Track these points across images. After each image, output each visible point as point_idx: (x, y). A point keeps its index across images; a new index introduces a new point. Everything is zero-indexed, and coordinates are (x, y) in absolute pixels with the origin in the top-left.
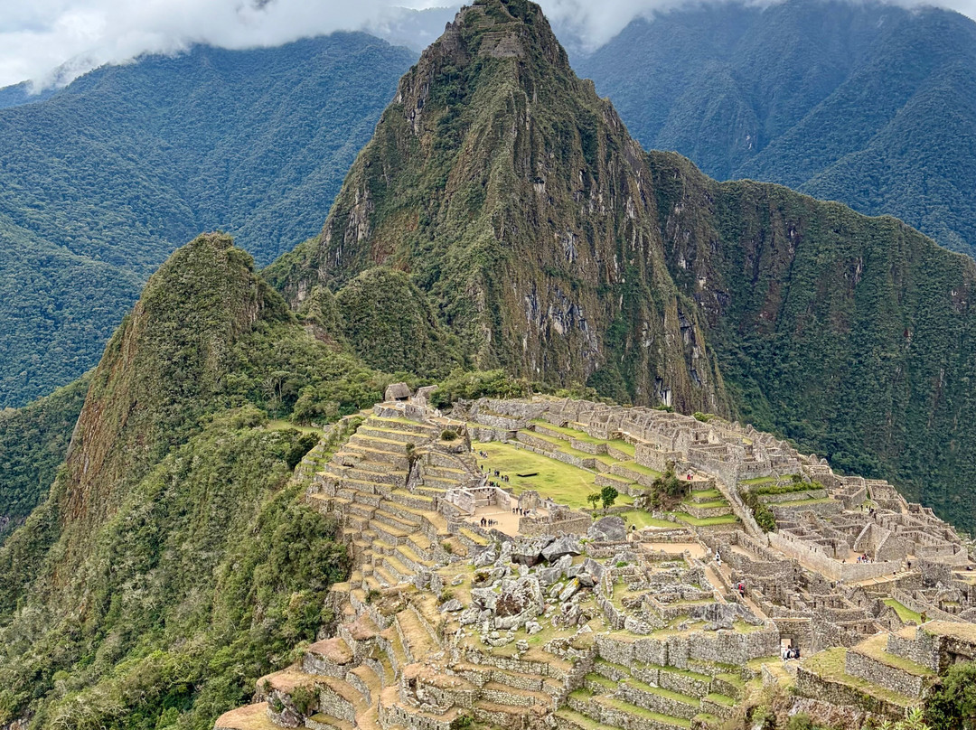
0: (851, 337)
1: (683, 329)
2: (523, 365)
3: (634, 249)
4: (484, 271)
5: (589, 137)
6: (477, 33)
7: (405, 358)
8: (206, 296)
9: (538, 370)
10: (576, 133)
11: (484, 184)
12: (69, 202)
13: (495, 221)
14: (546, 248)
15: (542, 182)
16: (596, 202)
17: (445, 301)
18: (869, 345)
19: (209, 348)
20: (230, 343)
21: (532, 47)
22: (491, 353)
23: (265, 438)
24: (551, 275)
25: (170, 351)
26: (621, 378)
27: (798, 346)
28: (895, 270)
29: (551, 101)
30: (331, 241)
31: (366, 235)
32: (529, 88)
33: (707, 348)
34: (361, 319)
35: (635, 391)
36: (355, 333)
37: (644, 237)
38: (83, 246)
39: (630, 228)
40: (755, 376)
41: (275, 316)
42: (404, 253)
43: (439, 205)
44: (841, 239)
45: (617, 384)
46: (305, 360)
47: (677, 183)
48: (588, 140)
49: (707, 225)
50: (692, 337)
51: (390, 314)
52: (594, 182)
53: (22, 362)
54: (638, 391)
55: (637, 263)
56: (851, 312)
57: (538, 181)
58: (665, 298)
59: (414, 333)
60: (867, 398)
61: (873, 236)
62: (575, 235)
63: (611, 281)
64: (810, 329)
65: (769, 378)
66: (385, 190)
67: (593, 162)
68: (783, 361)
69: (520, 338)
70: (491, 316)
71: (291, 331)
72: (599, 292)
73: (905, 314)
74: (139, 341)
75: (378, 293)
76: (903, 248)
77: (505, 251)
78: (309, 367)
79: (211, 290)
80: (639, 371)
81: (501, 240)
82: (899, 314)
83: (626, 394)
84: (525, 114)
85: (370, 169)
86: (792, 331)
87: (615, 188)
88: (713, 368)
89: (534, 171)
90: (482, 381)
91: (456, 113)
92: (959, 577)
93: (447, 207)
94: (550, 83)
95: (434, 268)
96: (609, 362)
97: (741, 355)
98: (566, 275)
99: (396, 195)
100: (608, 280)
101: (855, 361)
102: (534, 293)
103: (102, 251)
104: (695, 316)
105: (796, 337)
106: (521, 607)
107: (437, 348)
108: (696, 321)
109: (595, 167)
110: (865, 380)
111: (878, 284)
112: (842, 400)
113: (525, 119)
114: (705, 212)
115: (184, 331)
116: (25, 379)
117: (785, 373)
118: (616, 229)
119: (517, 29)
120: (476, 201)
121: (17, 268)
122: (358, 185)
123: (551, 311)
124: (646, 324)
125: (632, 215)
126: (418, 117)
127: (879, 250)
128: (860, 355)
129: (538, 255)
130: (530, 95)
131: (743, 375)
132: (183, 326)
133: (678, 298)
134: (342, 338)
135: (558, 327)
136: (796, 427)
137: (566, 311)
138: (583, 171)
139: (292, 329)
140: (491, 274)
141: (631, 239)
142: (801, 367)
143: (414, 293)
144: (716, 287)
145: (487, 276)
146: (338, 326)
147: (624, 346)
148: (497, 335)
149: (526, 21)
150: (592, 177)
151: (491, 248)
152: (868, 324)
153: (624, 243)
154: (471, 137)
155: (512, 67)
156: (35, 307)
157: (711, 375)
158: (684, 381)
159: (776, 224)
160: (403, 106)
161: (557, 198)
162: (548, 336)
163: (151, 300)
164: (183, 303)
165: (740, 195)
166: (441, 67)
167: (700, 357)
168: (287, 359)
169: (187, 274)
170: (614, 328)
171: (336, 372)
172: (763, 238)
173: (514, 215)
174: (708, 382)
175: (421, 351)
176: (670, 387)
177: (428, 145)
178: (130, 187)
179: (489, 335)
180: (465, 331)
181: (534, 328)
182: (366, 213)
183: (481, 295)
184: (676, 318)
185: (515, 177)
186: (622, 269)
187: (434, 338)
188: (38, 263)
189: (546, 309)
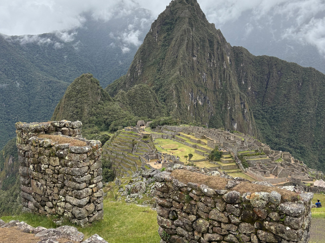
0: (298, 106)
1: (241, 103)
2: (188, 115)
3: (226, 78)
4: (175, 85)
5: (211, 42)
6: (176, 9)
7: (148, 112)
8: (84, 93)
9: (193, 116)
10: (207, 41)
11: (177, 57)
12: (57, 64)
13: (180, 69)
14: (197, 78)
15: (195, 57)
16: (213, 63)
17: (163, 95)
18: (303, 109)
19: (84, 109)
20: (91, 108)
21: (193, 13)
22: (177, 111)
23: (97, 137)
24: (198, 86)
25: (73, 110)
26: (221, 119)
27: (280, 109)
28: (312, 84)
29: (199, 31)
30: (130, 76)
31: (141, 74)
32: (192, 26)
33: (249, 110)
34: (134, 100)
35: (225, 123)
36: (132, 105)
37: (229, 74)
38: (61, 77)
39: (224, 71)
40: (266, 118)
41: (106, 99)
42: (152, 80)
43: (163, 64)
44: (295, 74)
45: (219, 121)
46: (114, 113)
47: (242, 56)
48: (211, 43)
49: (251, 70)
50: (244, 106)
51: (143, 99)
52: (213, 56)
53: (42, 113)
54: (226, 123)
55: (227, 82)
56: (297, 98)
57: (194, 56)
58: (235, 93)
59: (151, 105)
60: (302, 125)
61: (305, 73)
62: (206, 73)
63: (218, 88)
64: (284, 103)
65: (271, 119)
66: (147, 60)
67: (213, 50)
68: (275, 113)
69: (187, 106)
70: (177, 99)
71: (110, 104)
72: (214, 92)
73: (315, 99)
74: (64, 107)
75: (140, 92)
76: (315, 77)
77: (182, 79)
78: (115, 115)
79: (85, 91)
80: (226, 117)
81: (181, 75)
82: (313, 98)
83: (222, 124)
84: (190, 35)
85: (142, 53)
86: (278, 104)
87: (220, 58)
88: (251, 116)
89: (193, 53)
90: (165, 120)
91: (169, 35)
92: (304, 183)
93: (165, 65)
94: (199, 25)
95: (161, 84)
96: (217, 114)
97: (262, 112)
98: (203, 86)
99: (150, 61)
100: (217, 88)
101: (298, 114)
102: (192, 92)
103: (67, 79)
104: (245, 99)
105: (279, 106)
106: (138, 191)
107: (158, 109)
108: (246, 101)
109: (213, 52)
110: (302, 120)
111: (307, 89)
112: (294, 126)
113: (190, 37)
114: (251, 66)
115: (77, 104)
116: (43, 118)
117: (276, 117)
118: (220, 71)
119: (188, 7)
120: (174, 63)
121: (41, 84)
122: (138, 58)
123: (198, 98)
124: (229, 102)
125: (225, 67)
126: (157, 36)
127: (308, 78)
128: (300, 112)
129: (194, 80)
130: (192, 29)
131: (262, 118)
132: (77, 102)
133: (240, 93)
134: (128, 106)
135: (200, 103)
136: (279, 135)
137: (203, 98)
138: (209, 53)
139: (111, 103)
140: (178, 86)
141: (225, 75)
142: (281, 116)
143: (152, 92)
144: (254, 90)
145: (176, 86)
146: (126, 102)
147: (222, 109)
148: (179, 105)
149: (192, 5)
150: (212, 54)
151: (178, 78)
152: (303, 102)
153: (223, 76)
154: (173, 43)
155: (187, 20)
156: (46, 96)
157: (250, 118)
158: (241, 120)
159: (274, 70)
160: (152, 33)
161: (200, 62)
162: (197, 105)
163: (67, 94)
164: (77, 95)
165: (262, 60)
166: (164, 20)
167: (247, 112)
168: (108, 113)
169: (79, 86)
170: (219, 103)
171: (123, 117)
172: (270, 75)
173: (186, 67)
174: (249, 121)
175: (153, 110)
176: (236, 122)
177: (160, 45)
178: (75, 59)
179: (176, 105)
180: (169, 104)
181: (192, 103)
182: (141, 67)
183: (174, 92)
184: (239, 100)
185: (186, 55)
186: (222, 84)
187: (158, 106)
188: (47, 82)
189: (196, 97)
